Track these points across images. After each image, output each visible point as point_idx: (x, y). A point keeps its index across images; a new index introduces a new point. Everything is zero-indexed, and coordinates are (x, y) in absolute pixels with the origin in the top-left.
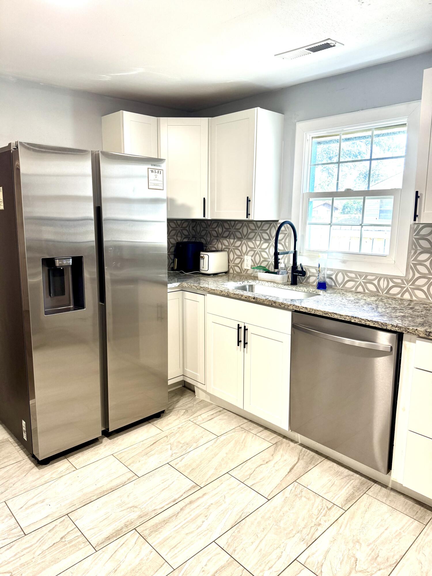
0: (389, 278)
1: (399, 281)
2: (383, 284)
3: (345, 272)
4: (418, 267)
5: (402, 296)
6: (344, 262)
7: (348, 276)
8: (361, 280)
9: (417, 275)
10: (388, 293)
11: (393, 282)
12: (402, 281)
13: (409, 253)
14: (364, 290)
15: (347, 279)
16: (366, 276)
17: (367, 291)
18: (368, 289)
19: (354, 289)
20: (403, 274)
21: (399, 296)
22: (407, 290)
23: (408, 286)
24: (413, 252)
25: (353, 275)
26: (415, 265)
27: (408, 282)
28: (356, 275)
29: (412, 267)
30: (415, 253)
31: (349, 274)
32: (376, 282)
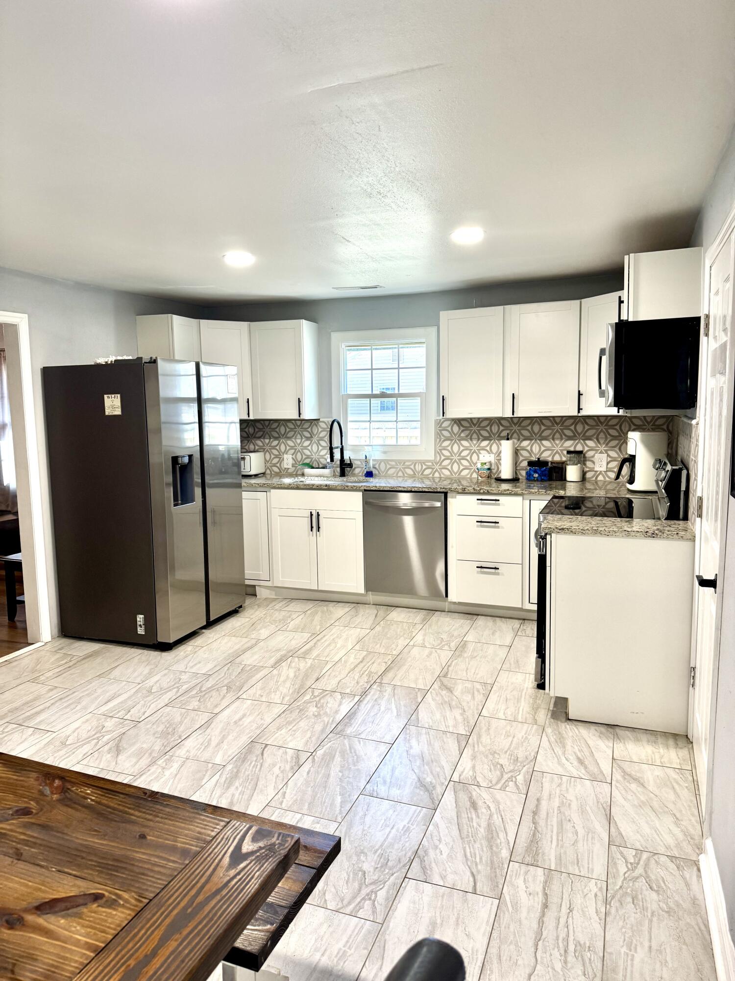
0: (422, 462)
1: (430, 464)
2: (418, 467)
3: (386, 462)
4: (443, 451)
5: (433, 475)
6: (385, 452)
7: (389, 464)
8: (401, 467)
9: (443, 458)
10: (422, 474)
11: (426, 465)
12: (432, 463)
13: (435, 441)
14: (404, 474)
15: (388, 466)
16: (404, 463)
17: (406, 475)
18: (406, 473)
19: (395, 475)
20: (433, 458)
21: (431, 476)
22: (437, 470)
23: (437, 467)
24: (438, 440)
25: (393, 463)
26: (440, 450)
27: (437, 464)
28: (396, 463)
29: (438, 452)
30: (440, 441)
31: (390, 463)
32: (412, 467)
